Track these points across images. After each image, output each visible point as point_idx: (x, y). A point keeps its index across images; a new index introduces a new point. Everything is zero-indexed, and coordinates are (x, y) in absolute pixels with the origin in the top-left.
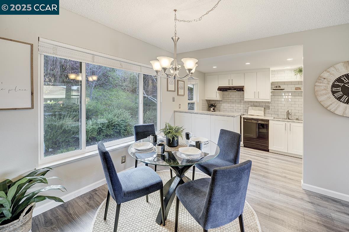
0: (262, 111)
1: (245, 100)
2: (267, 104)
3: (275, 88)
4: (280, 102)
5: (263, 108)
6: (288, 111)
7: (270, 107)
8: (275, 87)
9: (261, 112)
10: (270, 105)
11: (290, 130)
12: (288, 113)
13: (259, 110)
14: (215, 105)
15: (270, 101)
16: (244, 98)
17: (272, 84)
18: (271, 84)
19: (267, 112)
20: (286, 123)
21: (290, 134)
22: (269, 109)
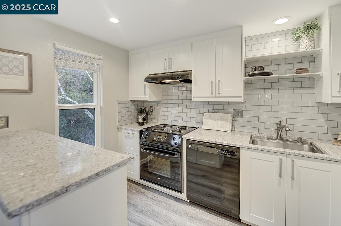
0: (227, 121)
1: (194, 100)
2: (238, 108)
3: (252, 73)
4: (262, 103)
5: (231, 115)
6: (281, 122)
7: (244, 114)
8: (254, 70)
9: (226, 123)
10: (243, 108)
11: (293, 178)
12: (280, 127)
13: (222, 119)
14: (151, 110)
15: (242, 100)
16: (191, 95)
17: (248, 63)
18: (245, 65)
19: (236, 123)
20: (281, 160)
21: (292, 188)
22: (242, 117)
